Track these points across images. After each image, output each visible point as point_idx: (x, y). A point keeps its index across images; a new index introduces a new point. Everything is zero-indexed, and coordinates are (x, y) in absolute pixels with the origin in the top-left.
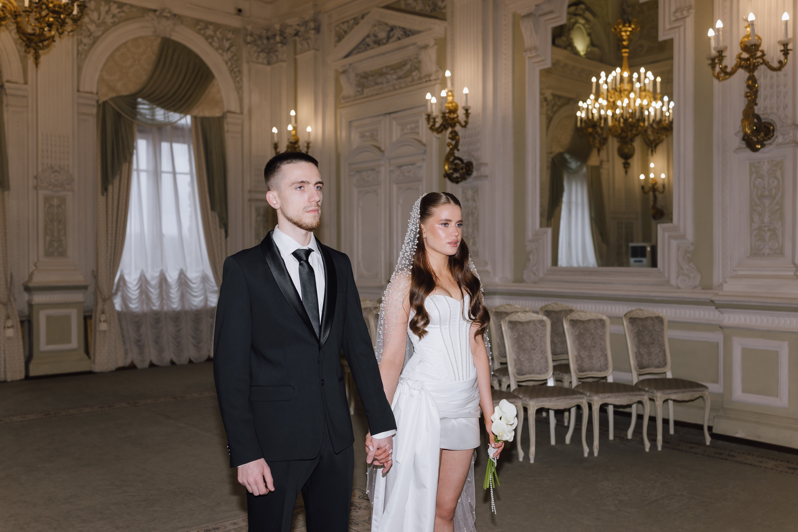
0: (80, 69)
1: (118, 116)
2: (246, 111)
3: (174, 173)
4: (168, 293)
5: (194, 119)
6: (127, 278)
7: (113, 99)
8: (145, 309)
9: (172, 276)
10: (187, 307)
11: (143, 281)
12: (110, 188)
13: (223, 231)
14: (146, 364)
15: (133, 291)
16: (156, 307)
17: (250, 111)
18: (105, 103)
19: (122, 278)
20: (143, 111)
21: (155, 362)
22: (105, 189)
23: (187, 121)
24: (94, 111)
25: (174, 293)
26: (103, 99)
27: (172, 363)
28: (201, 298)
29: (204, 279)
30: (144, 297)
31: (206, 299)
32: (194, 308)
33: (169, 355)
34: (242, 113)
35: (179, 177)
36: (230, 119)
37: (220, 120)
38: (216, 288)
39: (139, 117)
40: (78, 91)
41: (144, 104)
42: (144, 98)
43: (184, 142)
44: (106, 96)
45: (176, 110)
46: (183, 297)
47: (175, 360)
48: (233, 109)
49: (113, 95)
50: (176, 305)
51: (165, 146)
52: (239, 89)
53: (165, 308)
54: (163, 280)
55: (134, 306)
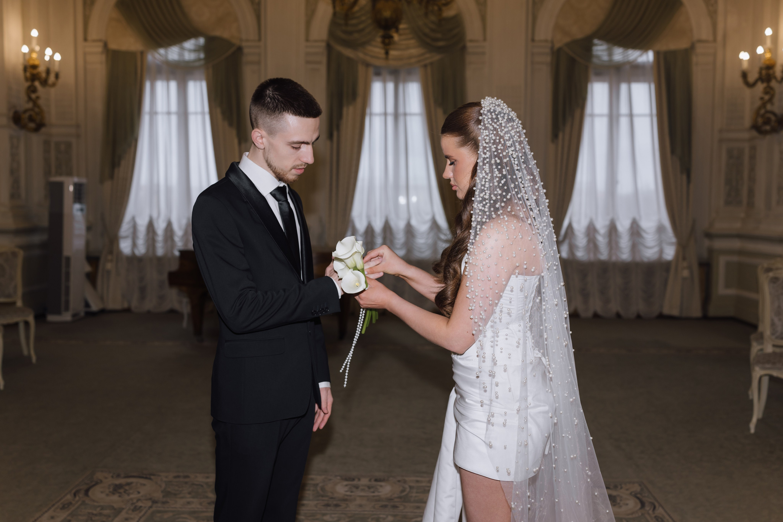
0: (535, 18)
1: (572, 61)
2: (720, 37)
3: (631, 116)
4: (617, 243)
5: (657, 55)
6: (575, 226)
7: (568, 45)
8: (592, 257)
9: (623, 226)
10: (638, 259)
11: (591, 230)
12: (561, 135)
13: (684, 177)
14: (590, 314)
15: (581, 241)
16: (604, 255)
17: (725, 36)
18: (559, 50)
19: (570, 226)
20: (600, 53)
21: (600, 311)
22: (555, 136)
23: (649, 57)
24: (548, 59)
25: (625, 242)
26: (557, 45)
27: (618, 316)
28: (656, 249)
29: (660, 229)
30: (591, 245)
31: (661, 251)
32: (645, 260)
33: (615, 307)
34: (715, 40)
35: (636, 120)
36: (700, 48)
37: (688, 53)
38: (674, 240)
39: (595, 60)
40: (533, 40)
41: (601, 45)
42: (600, 38)
43: (644, 81)
44: (561, 41)
45: (635, 46)
46: (634, 247)
47: (622, 313)
48: (704, 37)
49: (567, 40)
50: (625, 255)
51: (624, 87)
52: (713, 14)
53: (614, 258)
54: (612, 229)
55: (580, 254)
